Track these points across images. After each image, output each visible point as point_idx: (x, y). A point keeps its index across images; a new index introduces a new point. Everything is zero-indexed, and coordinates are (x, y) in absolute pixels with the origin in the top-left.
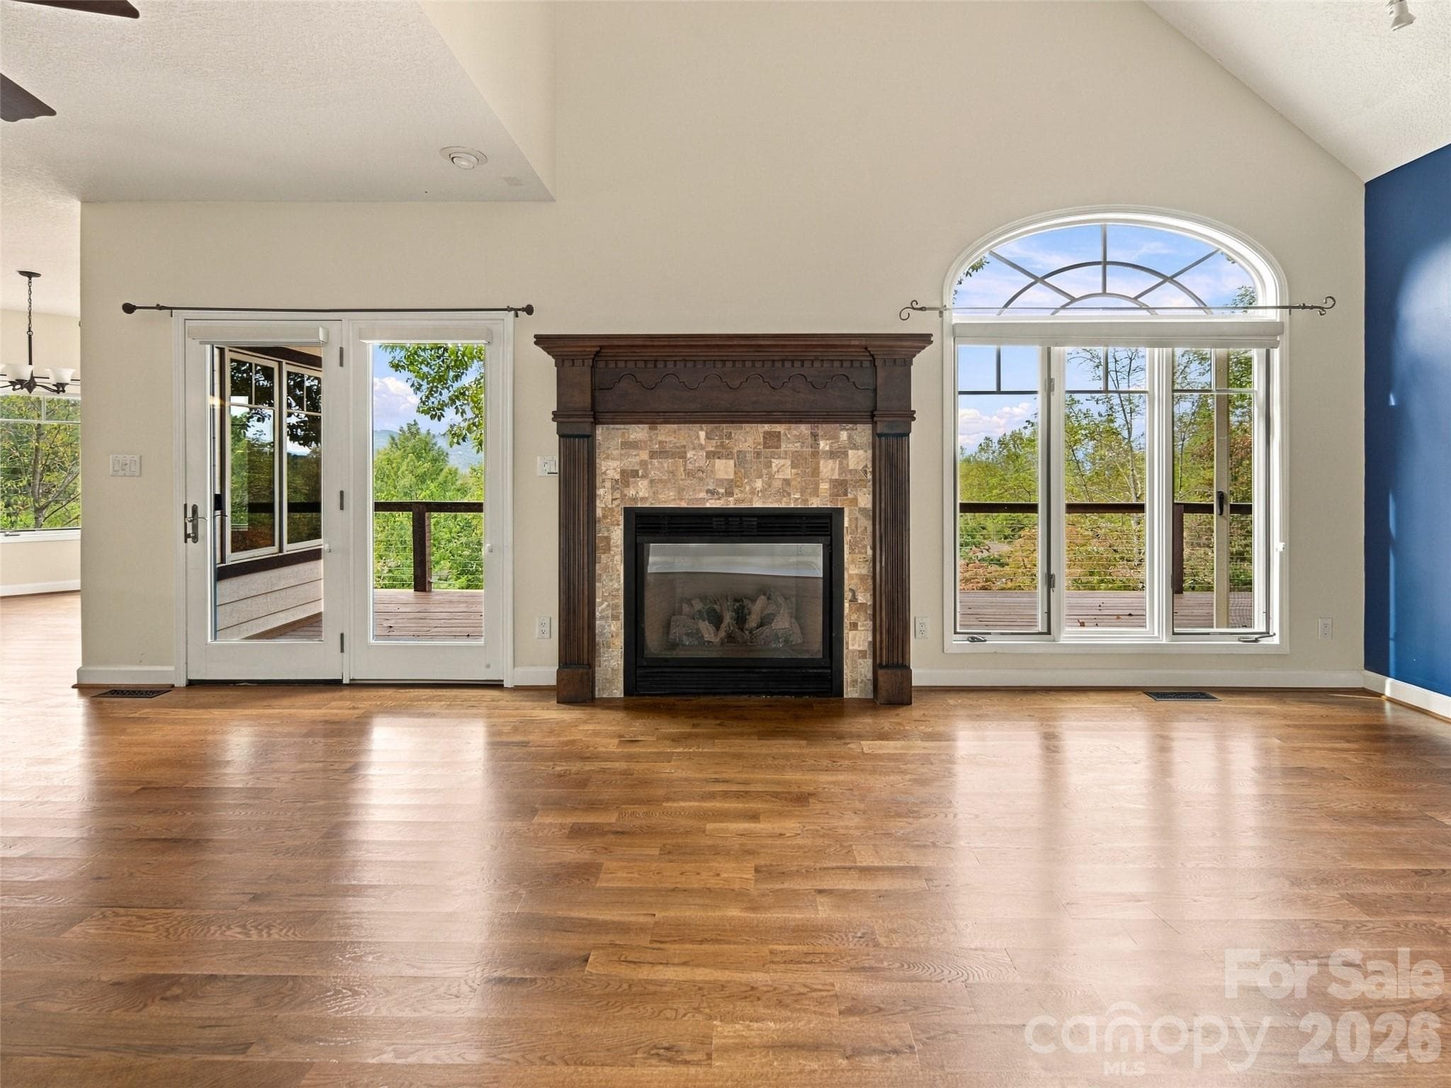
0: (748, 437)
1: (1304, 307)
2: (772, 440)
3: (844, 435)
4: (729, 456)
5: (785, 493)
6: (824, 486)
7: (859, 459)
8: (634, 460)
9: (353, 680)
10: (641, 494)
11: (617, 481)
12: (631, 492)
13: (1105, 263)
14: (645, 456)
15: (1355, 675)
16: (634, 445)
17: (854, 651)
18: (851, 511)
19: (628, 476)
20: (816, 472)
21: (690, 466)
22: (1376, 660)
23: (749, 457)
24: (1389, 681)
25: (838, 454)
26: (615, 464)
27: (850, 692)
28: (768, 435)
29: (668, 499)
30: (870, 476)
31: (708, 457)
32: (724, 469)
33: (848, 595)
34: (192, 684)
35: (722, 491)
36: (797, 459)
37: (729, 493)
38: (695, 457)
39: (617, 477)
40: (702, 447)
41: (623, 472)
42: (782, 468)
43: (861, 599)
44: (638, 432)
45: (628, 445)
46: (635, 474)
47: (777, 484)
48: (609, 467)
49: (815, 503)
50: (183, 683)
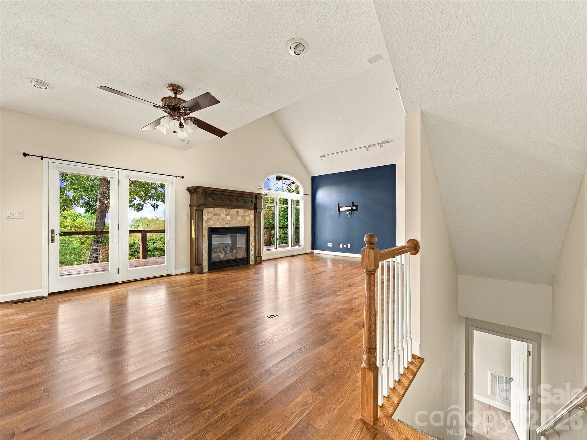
0: (233, 211)
1: (306, 195)
2: (237, 213)
3: (250, 212)
4: (229, 216)
5: (239, 223)
6: (246, 222)
7: (252, 217)
8: (210, 217)
9: (122, 282)
10: (212, 224)
11: (206, 221)
12: (210, 223)
13: (283, 183)
14: (212, 215)
15: (310, 251)
16: (210, 213)
17: (251, 255)
18: (251, 227)
19: (209, 220)
20: (245, 219)
21: (222, 218)
22: (313, 248)
23: (233, 215)
24: (315, 250)
25: (249, 216)
26: (206, 217)
27: (251, 263)
28: (237, 211)
29: (218, 225)
30: (254, 220)
31: (225, 216)
32: (228, 218)
33: (250, 244)
34: (50, 294)
35: (228, 223)
36: (242, 217)
37: (229, 224)
38: (223, 216)
39: (207, 220)
40: (224, 214)
41: (208, 219)
42: (239, 219)
43: (253, 245)
44: (211, 210)
45: (209, 213)
46: (210, 219)
47: (238, 222)
48: (205, 218)
49: (245, 226)
50: (47, 295)
